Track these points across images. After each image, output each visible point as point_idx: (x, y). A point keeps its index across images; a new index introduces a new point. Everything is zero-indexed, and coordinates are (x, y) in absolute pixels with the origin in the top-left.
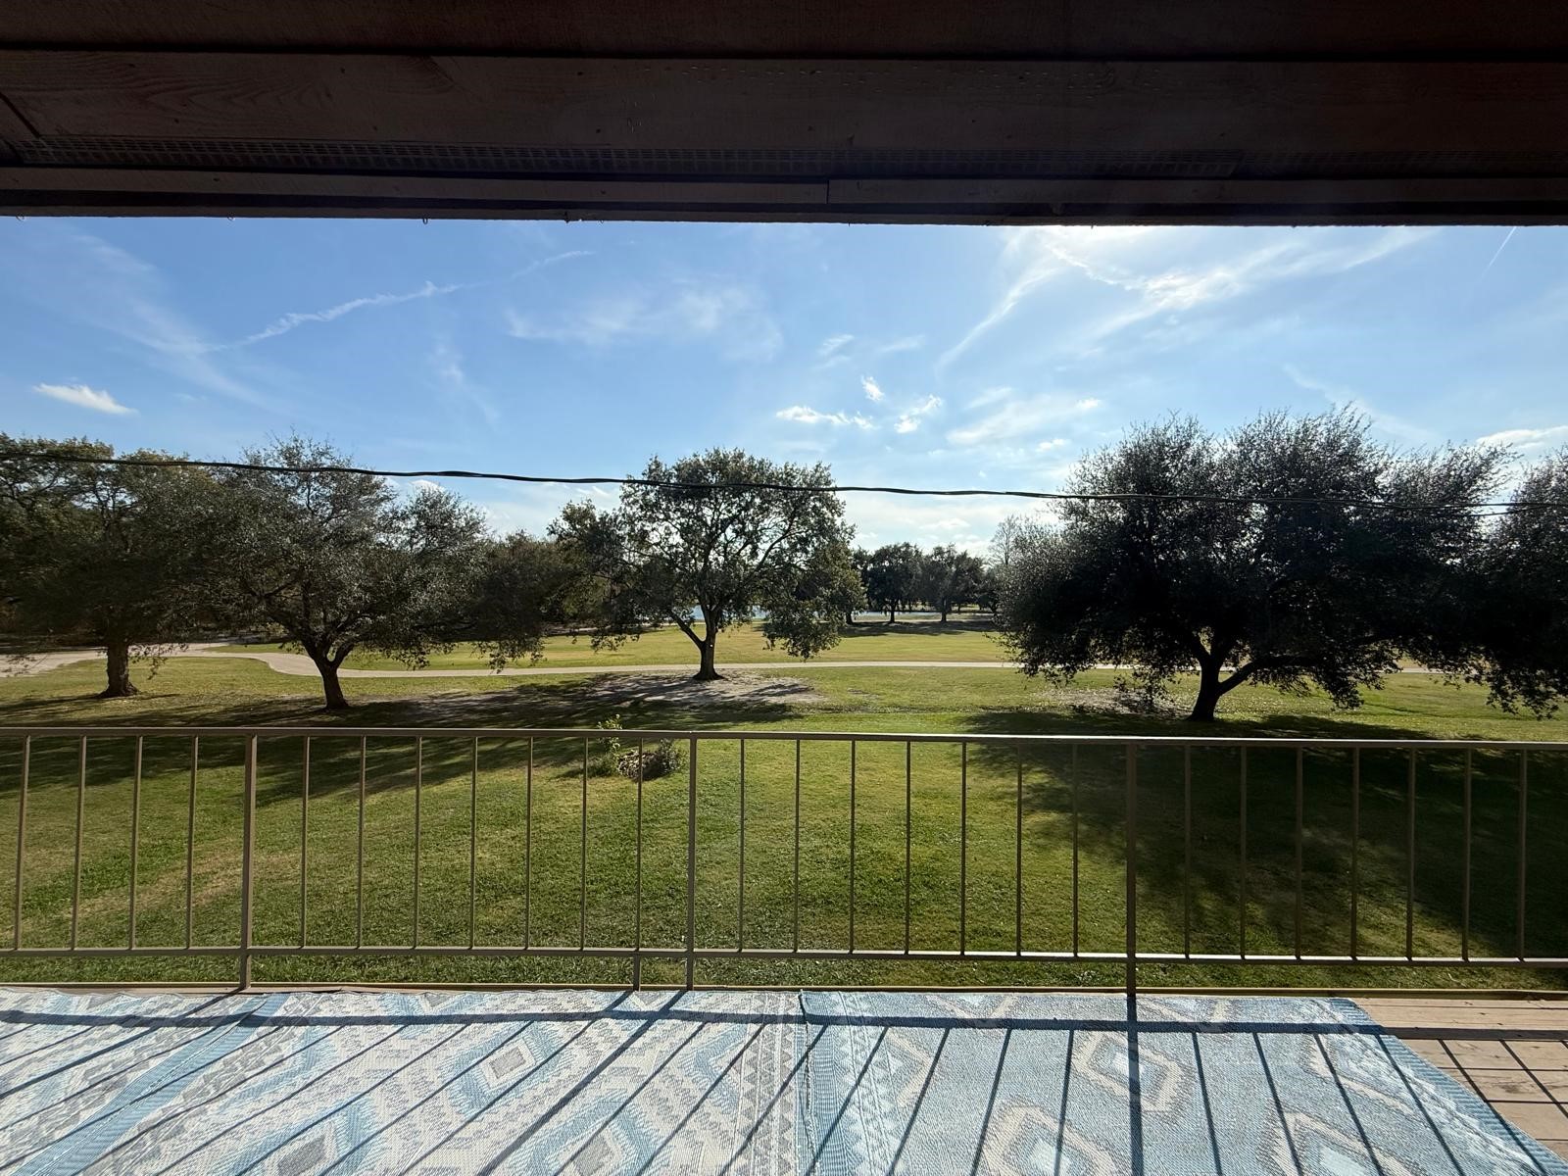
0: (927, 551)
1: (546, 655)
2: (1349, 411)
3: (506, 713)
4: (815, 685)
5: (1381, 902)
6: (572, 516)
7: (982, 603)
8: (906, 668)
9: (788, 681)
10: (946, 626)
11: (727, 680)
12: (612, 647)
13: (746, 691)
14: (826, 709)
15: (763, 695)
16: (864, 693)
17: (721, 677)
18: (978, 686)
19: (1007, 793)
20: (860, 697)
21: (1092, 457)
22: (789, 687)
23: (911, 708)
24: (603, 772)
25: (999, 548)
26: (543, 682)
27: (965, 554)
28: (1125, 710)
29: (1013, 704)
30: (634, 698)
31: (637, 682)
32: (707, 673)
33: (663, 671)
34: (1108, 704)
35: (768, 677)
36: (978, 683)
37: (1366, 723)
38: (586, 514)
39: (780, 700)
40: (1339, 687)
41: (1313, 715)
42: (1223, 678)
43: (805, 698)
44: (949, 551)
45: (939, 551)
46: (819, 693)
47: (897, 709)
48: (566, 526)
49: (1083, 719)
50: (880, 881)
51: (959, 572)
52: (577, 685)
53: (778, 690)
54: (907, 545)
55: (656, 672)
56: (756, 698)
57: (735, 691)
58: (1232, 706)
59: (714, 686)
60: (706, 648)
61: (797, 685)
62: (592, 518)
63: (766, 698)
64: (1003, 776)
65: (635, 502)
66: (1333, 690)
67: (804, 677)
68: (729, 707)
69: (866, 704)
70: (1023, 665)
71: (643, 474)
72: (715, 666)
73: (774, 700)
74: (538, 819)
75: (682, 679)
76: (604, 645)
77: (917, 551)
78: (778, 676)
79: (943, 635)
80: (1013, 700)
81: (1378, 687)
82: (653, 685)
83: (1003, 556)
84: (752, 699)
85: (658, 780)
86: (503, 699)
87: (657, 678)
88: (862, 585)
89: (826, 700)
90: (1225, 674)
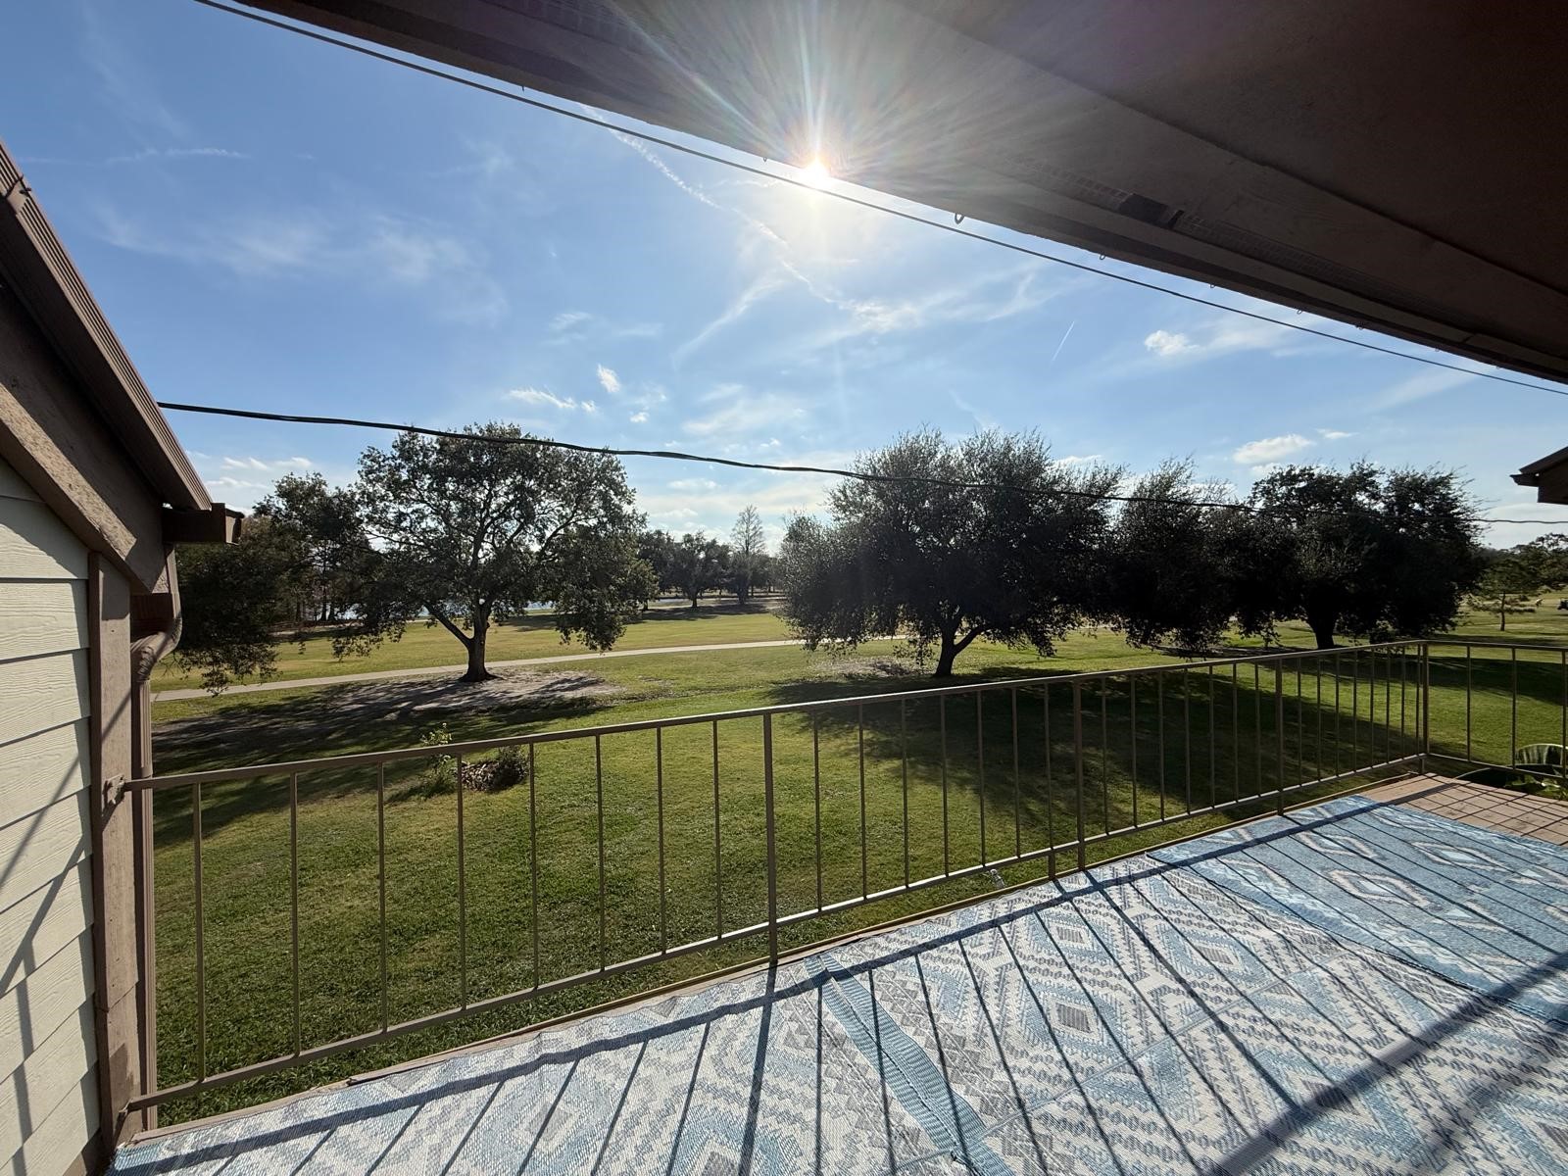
0: (678, 537)
1: (279, 666)
2: (1036, 433)
3: (222, 745)
4: (602, 675)
5: (1118, 785)
6: (291, 492)
7: (730, 588)
8: (683, 653)
9: (573, 675)
10: (698, 612)
11: (502, 679)
12: (361, 651)
13: (533, 690)
14: (629, 699)
15: (554, 691)
16: (656, 680)
17: (493, 677)
18: (760, 664)
19: (851, 750)
20: (656, 684)
21: (863, 457)
22: (577, 680)
23: (711, 689)
24: (443, 789)
25: (740, 536)
26: (254, 701)
27: (714, 541)
28: (883, 674)
29: (795, 677)
30: (400, 709)
31: (388, 691)
32: (477, 674)
33: (415, 676)
34: (869, 670)
35: (547, 672)
36: (759, 660)
37: (1041, 668)
38: (315, 490)
39: (578, 694)
40: (1042, 642)
41: (1006, 665)
42: (957, 641)
43: (601, 689)
44: (697, 539)
45: (688, 539)
46: (612, 683)
47: (698, 692)
48: (281, 504)
49: (856, 684)
50: (801, 838)
51: (708, 558)
52: (307, 702)
53: (567, 685)
54: (659, 533)
55: (408, 677)
56: (549, 694)
57: (522, 690)
58: (962, 664)
59: (490, 687)
60: (476, 648)
61: (581, 678)
62: (322, 494)
63: (558, 694)
64: (837, 736)
65: (379, 479)
66: (1037, 644)
67: (587, 669)
68: (525, 707)
69: (666, 690)
70: (803, 642)
71: (394, 447)
72: (487, 665)
73: (569, 695)
74: (397, 851)
75: (446, 682)
76: (351, 650)
77: (669, 539)
78: (556, 670)
79: (699, 619)
80: (796, 674)
81: (1064, 640)
82: (411, 692)
83: (743, 544)
84: (544, 696)
85: (516, 787)
86: (201, 727)
87: (412, 685)
88: (654, 574)
89: (626, 690)
90: (959, 638)
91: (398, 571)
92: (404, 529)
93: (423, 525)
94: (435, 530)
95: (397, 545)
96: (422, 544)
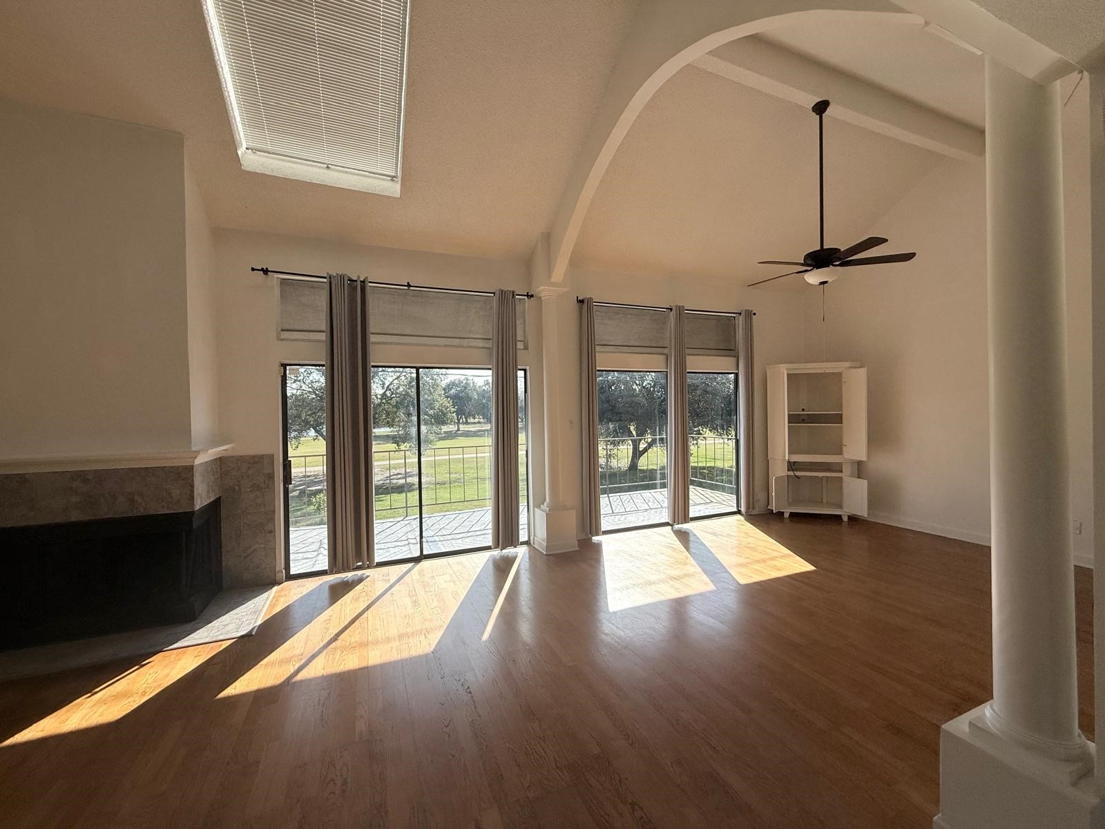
10: (461, 433)
15: (390, 479)
56: (388, 482)
58: (645, 463)
73: (401, 481)
78: (394, 468)
90: (642, 446)
91: (296, 407)
92: (300, 381)
93: (311, 378)
94: (318, 381)
95: (296, 391)
96: (310, 390)
